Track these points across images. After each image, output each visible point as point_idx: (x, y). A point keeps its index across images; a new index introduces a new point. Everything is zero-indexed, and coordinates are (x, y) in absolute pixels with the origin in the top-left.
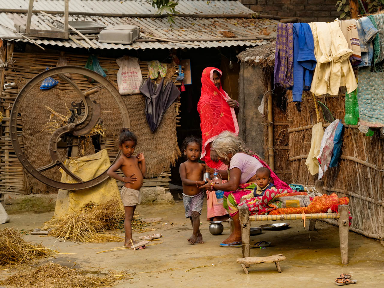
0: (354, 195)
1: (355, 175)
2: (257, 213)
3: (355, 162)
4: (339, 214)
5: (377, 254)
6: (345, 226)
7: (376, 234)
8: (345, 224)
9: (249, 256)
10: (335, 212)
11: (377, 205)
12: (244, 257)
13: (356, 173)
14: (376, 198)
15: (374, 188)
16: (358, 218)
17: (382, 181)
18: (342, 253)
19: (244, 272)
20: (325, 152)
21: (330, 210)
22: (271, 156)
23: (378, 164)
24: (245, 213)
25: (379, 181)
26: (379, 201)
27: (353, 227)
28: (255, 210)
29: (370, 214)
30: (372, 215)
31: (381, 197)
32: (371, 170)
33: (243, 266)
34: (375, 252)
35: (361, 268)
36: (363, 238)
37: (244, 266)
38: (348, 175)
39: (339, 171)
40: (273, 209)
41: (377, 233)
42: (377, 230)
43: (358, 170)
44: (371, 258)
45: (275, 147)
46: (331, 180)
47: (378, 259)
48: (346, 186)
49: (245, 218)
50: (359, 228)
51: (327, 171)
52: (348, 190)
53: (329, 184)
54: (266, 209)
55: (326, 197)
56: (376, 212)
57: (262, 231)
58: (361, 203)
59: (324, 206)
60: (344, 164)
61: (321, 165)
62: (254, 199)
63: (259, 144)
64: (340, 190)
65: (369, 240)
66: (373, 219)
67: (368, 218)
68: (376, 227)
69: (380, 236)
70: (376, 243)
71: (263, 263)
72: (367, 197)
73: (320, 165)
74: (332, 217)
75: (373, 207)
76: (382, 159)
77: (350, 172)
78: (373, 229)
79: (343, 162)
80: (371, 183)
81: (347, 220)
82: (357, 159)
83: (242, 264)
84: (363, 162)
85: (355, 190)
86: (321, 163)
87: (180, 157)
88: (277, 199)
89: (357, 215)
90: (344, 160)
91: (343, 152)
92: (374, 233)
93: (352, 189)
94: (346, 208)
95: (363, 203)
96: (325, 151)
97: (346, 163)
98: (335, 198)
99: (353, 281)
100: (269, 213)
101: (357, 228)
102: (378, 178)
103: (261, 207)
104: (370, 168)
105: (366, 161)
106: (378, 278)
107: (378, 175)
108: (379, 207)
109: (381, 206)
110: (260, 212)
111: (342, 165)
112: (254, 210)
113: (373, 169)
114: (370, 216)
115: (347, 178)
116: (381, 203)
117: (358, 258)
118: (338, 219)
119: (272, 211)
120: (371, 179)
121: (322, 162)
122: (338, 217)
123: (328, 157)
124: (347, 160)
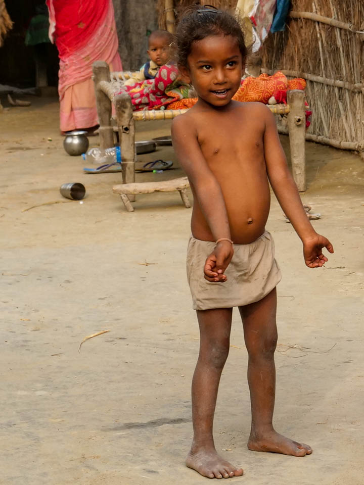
0: (314, 78)
1: (316, 44)
2: (146, 108)
3: (315, 21)
4: (288, 105)
5: (354, 175)
6: (299, 126)
7: (352, 141)
8: (300, 123)
9: (134, 181)
10: (282, 103)
11: (353, 92)
12: (124, 182)
13: (317, 40)
14: (351, 80)
15: (348, 62)
16: (321, 118)
17: (361, 50)
18: (295, 172)
19: (126, 209)
20: (263, 6)
21: (272, 100)
22: (170, 23)
23: (353, 21)
24: (126, 107)
25: (355, 50)
26: (357, 85)
27: (314, 133)
28: (143, 102)
29: (341, 108)
30: (345, 110)
31: (359, 78)
32: (343, 32)
33: (123, 198)
34: (351, 172)
35: (327, 197)
36: (330, 151)
37: (125, 198)
38: (304, 44)
39: (288, 39)
40: (174, 99)
41: (354, 140)
42: (354, 135)
43: (321, 34)
44: (345, 181)
45: (176, 8)
46: (274, 55)
47: (356, 183)
48: (300, 65)
49: (126, 115)
50: (323, 135)
51: (266, 40)
52: (303, 71)
53: (271, 62)
54: (162, 100)
55: (266, 78)
56: (352, 105)
57: (157, 148)
58: (326, 91)
59: (263, 93)
60: (295, 27)
61: (257, 27)
62: (140, 85)
63: (149, 5)
64: (291, 71)
65: (342, 153)
66: (346, 117)
67: (338, 115)
68: (353, 130)
69: (360, 144)
70: (352, 156)
71: (158, 191)
72: (336, 79)
73: (255, 29)
74: (276, 111)
75: (347, 95)
76: (360, 12)
77: (306, 40)
78: (348, 135)
79: (293, 23)
80: (342, 55)
81: (302, 116)
82: (318, 16)
83: (122, 195)
84: (328, 20)
85: (316, 70)
86: (256, 25)
87: (10, 30)
88: (180, 83)
89: (320, 112)
90: (296, 20)
91: (295, 7)
92: (350, 140)
93: (311, 68)
94: (300, 95)
95: (330, 91)
96: (262, 4)
97: (300, 24)
98: (280, 80)
99: (314, 216)
100: (167, 107)
101: (320, 135)
102: (354, 45)
103: (154, 97)
104: (341, 29)
105: (333, 17)
106: (357, 210)
107: (354, 39)
108: (357, 95)
109: (360, 92)
110: (150, 106)
111: (293, 28)
112: (140, 103)
113: (345, 30)
114: (342, 112)
115: (301, 50)
116: (360, 88)
117: (324, 182)
118: (287, 114)
119: (172, 103)
120: (343, 47)
121: (258, 22)
122: (287, 111)
123: (267, 14)
124: (300, 18)
